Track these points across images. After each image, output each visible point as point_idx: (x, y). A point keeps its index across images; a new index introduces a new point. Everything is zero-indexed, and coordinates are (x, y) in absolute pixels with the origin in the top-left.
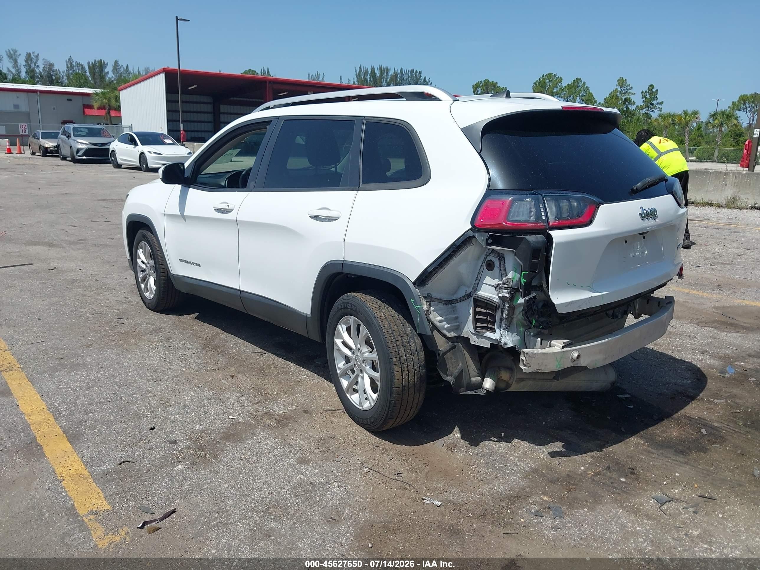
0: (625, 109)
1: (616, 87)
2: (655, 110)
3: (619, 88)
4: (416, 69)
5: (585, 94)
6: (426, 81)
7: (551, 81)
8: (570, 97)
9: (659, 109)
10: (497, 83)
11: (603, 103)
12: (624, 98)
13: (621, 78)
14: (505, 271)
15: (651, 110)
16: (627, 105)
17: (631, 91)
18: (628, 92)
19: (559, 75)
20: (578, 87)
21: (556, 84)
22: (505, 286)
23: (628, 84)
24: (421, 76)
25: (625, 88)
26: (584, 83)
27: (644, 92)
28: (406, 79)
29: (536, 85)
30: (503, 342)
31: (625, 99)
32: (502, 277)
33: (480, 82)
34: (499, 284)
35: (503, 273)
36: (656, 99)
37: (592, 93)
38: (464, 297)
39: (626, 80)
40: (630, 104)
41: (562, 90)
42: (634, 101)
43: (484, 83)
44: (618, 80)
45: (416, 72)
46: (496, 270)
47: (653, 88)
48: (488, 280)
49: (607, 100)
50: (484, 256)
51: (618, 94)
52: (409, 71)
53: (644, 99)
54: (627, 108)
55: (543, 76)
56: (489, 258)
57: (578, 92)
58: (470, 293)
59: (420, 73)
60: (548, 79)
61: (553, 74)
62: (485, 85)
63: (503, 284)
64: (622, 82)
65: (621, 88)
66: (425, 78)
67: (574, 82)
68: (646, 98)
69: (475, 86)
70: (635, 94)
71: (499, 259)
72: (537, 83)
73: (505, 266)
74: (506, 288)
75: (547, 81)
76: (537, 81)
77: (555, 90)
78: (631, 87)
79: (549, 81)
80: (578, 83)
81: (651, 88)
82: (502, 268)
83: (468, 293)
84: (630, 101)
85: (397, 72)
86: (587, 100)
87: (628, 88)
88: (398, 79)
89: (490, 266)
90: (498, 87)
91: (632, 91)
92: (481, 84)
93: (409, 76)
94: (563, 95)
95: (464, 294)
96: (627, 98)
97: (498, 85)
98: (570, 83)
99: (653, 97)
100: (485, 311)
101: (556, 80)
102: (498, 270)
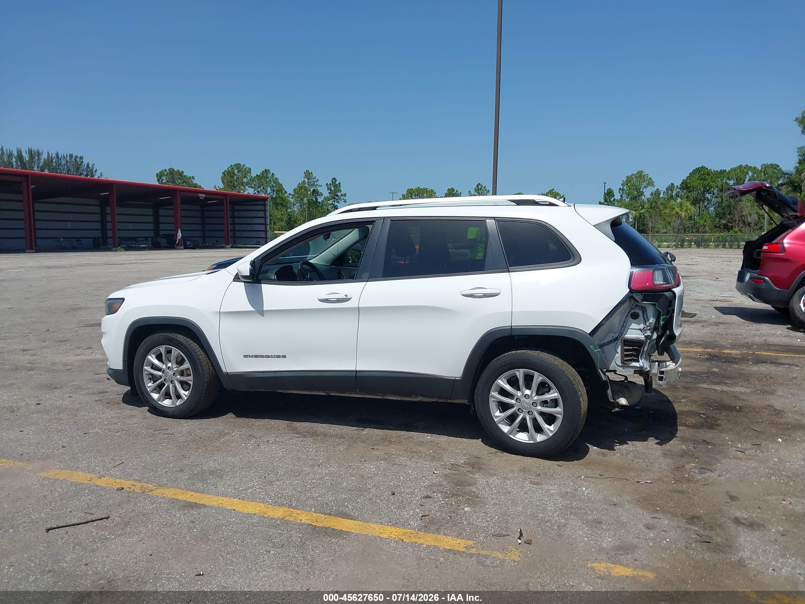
0: (314, 200)
1: (303, 179)
2: (340, 201)
3: (306, 180)
4: (77, 153)
5: (275, 185)
6: (89, 168)
7: (240, 171)
8: (260, 187)
9: (344, 200)
10: (183, 172)
11: (293, 193)
12: (312, 189)
13: (307, 171)
14: (647, 318)
15: (337, 201)
16: (315, 196)
17: (317, 183)
18: (315, 184)
19: (247, 166)
20: (268, 178)
21: (246, 174)
22: (649, 328)
23: (314, 176)
24: (82, 162)
25: (312, 180)
26: (273, 174)
27: (329, 184)
28: (64, 165)
29: (225, 175)
30: (645, 367)
31: (314, 191)
32: (645, 322)
33: (164, 171)
34: (644, 327)
35: (645, 320)
36: (340, 191)
37: (281, 184)
38: (611, 341)
39: (312, 173)
40: (318, 195)
41: (252, 180)
42: (321, 193)
43: (170, 171)
44: (305, 173)
45: (76, 157)
46: (641, 318)
47: (336, 181)
48: (634, 326)
49: (296, 191)
50: (629, 310)
51: (307, 185)
52: (67, 155)
53: (329, 191)
54: (316, 199)
55: (231, 166)
56: (633, 311)
57: (268, 183)
58: (617, 337)
59: (81, 158)
60: (237, 169)
61: (241, 165)
62: (170, 174)
63: (647, 327)
64: (308, 175)
65: (308, 180)
66: (88, 165)
67: (263, 173)
68: (331, 190)
69: (159, 174)
70: (322, 186)
71: (642, 311)
72: (226, 173)
73: (647, 315)
74: (650, 330)
75: (236, 171)
76: (225, 171)
77: (245, 180)
78: (317, 179)
79: (238, 171)
80: (267, 174)
81: (334, 181)
82: (645, 316)
83: (614, 338)
84: (318, 192)
85: (52, 157)
86: (277, 191)
87: (315, 180)
88: (54, 164)
89: (635, 316)
90: (184, 176)
91: (319, 183)
92: (166, 173)
93: (67, 161)
94: (253, 186)
95: (611, 339)
96: (315, 189)
97: (185, 174)
98: (259, 174)
99: (337, 189)
100: (632, 348)
101: (245, 170)
102: (643, 318)
